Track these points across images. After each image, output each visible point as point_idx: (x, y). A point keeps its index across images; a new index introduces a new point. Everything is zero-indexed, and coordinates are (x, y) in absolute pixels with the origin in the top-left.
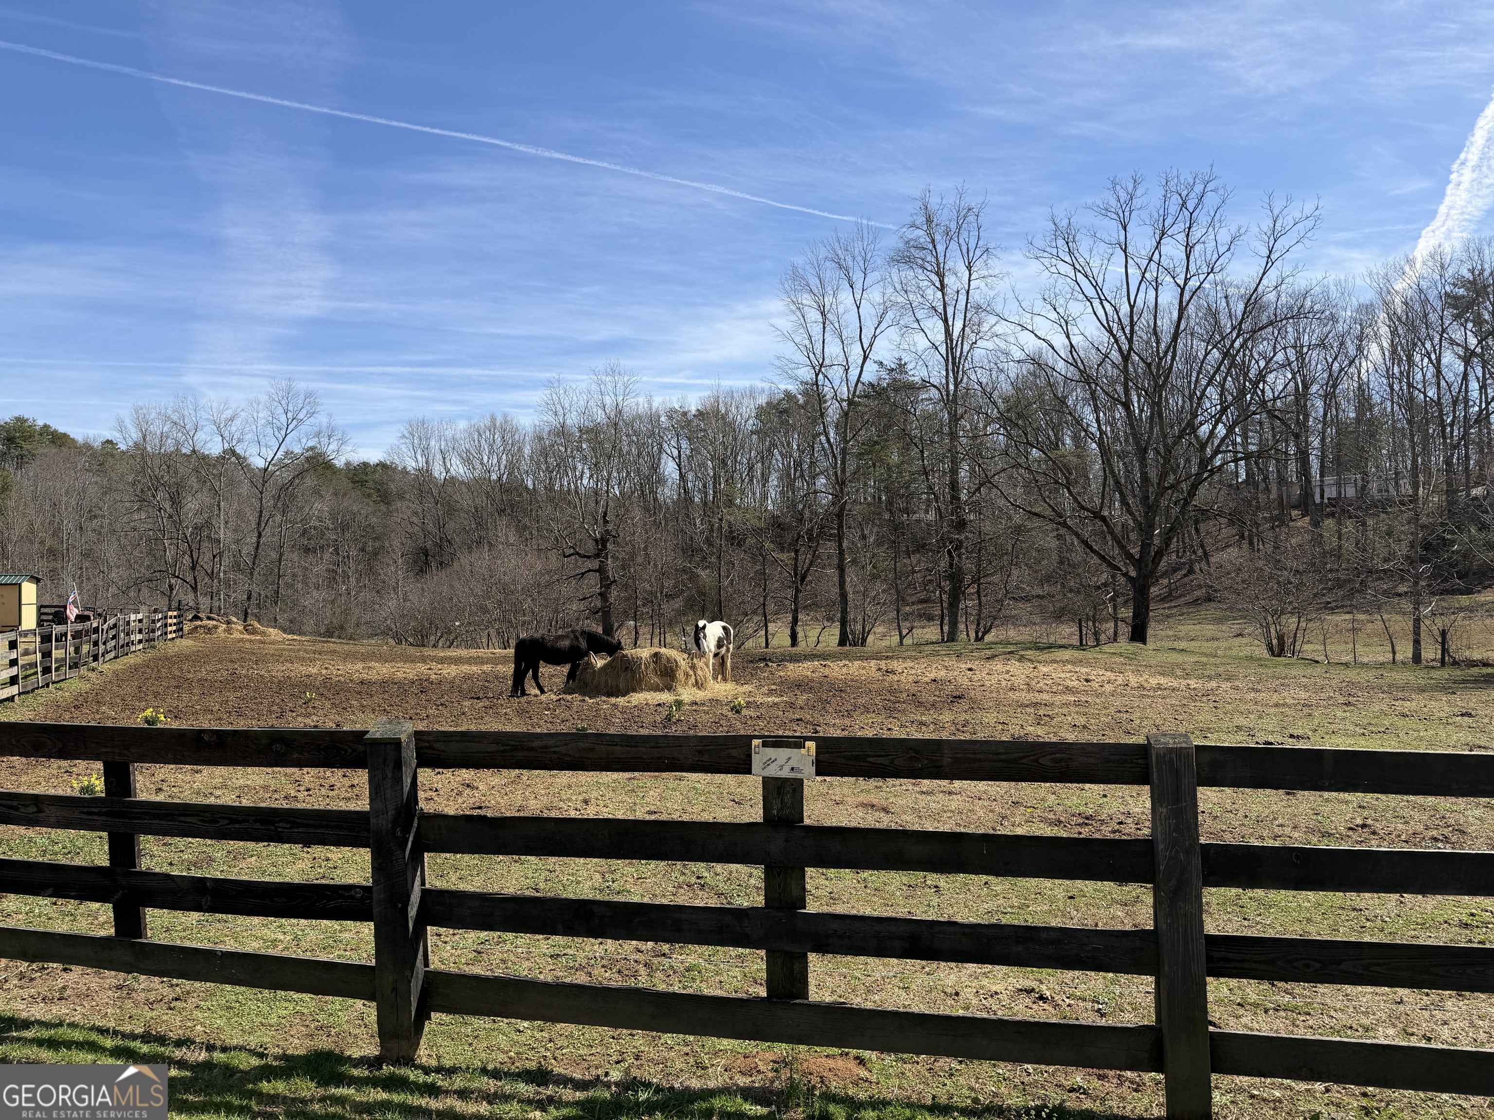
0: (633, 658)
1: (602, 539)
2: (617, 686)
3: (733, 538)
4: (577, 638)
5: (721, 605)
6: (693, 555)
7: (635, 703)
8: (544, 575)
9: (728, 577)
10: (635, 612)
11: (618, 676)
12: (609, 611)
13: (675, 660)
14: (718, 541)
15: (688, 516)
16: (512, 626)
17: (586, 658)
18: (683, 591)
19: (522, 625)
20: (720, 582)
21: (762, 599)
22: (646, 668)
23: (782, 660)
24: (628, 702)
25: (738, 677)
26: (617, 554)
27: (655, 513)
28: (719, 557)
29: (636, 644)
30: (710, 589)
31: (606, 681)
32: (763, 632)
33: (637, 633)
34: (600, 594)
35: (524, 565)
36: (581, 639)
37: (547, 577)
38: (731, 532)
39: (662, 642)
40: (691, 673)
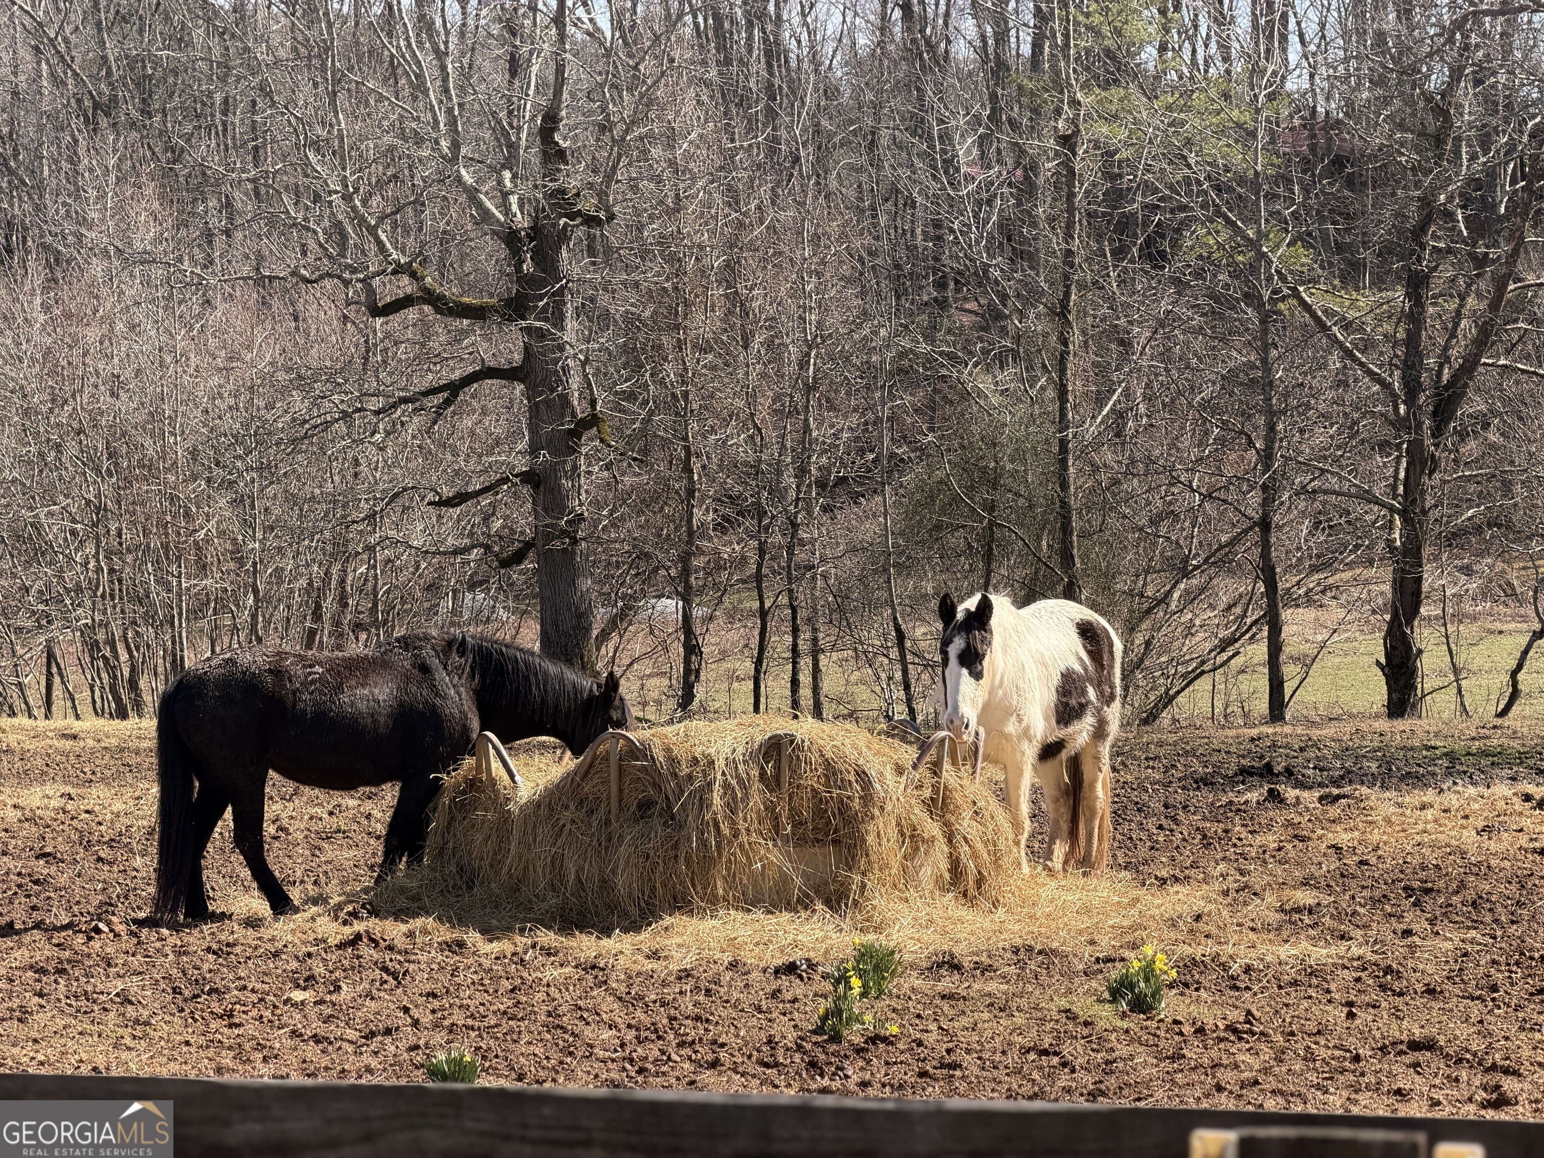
0: (673, 761)
1: (535, 231)
2: (606, 885)
3: (1125, 225)
4: (425, 669)
5: (1066, 529)
6: (942, 304)
7: (681, 960)
8: (284, 391)
9: (1100, 400)
10: (685, 559)
11: (609, 841)
12: (568, 554)
13: (862, 775)
14: (1057, 243)
15: (917, 126)
16: (150, 617)
17: (469, 762)
18: (898, 464)
19: (196, 613)
20: (1063, 423)
21: (1254, 499)
22: (732, 808)
23: (1347, 777)
24: (654, 955)
25: (1143, 851)
26: (604, 299)
27: (771, 114)
28: (1061, 312)
29: (687, 698)
30: (1019, 456)
31: (557, 864)
32: (1259, 651)
33: (692, 649)
34: (528, 477)
35: (203, 350)
36: (441, 676)
37: (299, 404)
38: (1116, 197)
39: (805, 692)
40: (932, 828)
